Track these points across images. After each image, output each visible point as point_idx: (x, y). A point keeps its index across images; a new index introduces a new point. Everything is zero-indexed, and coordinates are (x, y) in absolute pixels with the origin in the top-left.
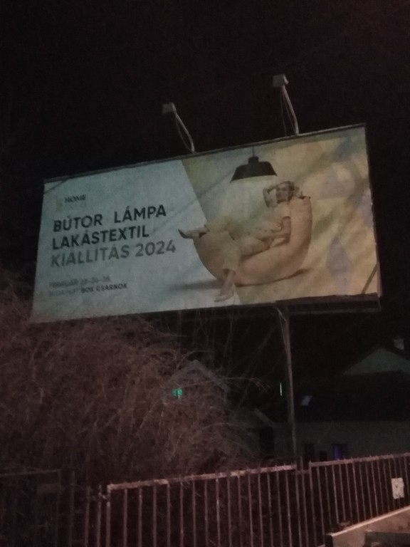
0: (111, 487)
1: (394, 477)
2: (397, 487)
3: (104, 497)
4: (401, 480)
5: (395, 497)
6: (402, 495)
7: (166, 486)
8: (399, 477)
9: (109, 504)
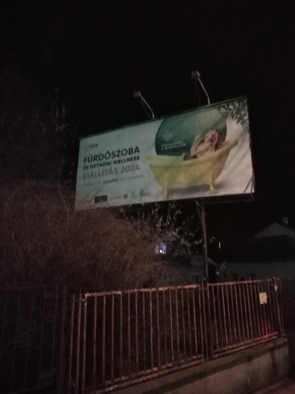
0: (87, 295)
1: (261, 292)
2: (262, 297)
3: (83, 300)
4: (265, 294)
5: (261, 303)
6: (266, 302)
7: (120, 295)
8: (264, 292)
9: (86, 304)
